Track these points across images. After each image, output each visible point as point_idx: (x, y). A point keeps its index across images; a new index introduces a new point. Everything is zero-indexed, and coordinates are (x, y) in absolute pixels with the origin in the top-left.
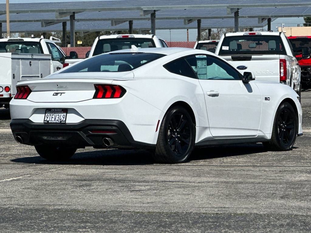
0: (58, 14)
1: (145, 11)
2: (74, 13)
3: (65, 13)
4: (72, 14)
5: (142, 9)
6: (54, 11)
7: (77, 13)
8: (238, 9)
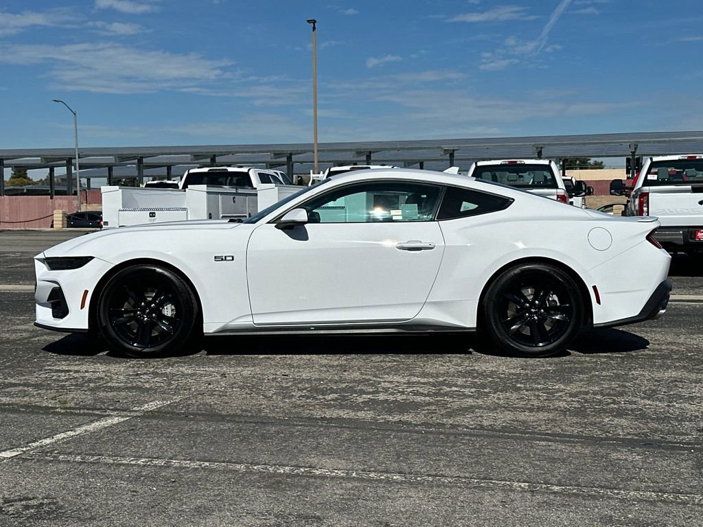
0: (355, 153)
1: (445, 150)
2: (370, 152)
3: (361, 152)
4: (368, 154)
5: (442, 148)
6: (350, 150)
7: (374, 152)
8: (542, 148)
